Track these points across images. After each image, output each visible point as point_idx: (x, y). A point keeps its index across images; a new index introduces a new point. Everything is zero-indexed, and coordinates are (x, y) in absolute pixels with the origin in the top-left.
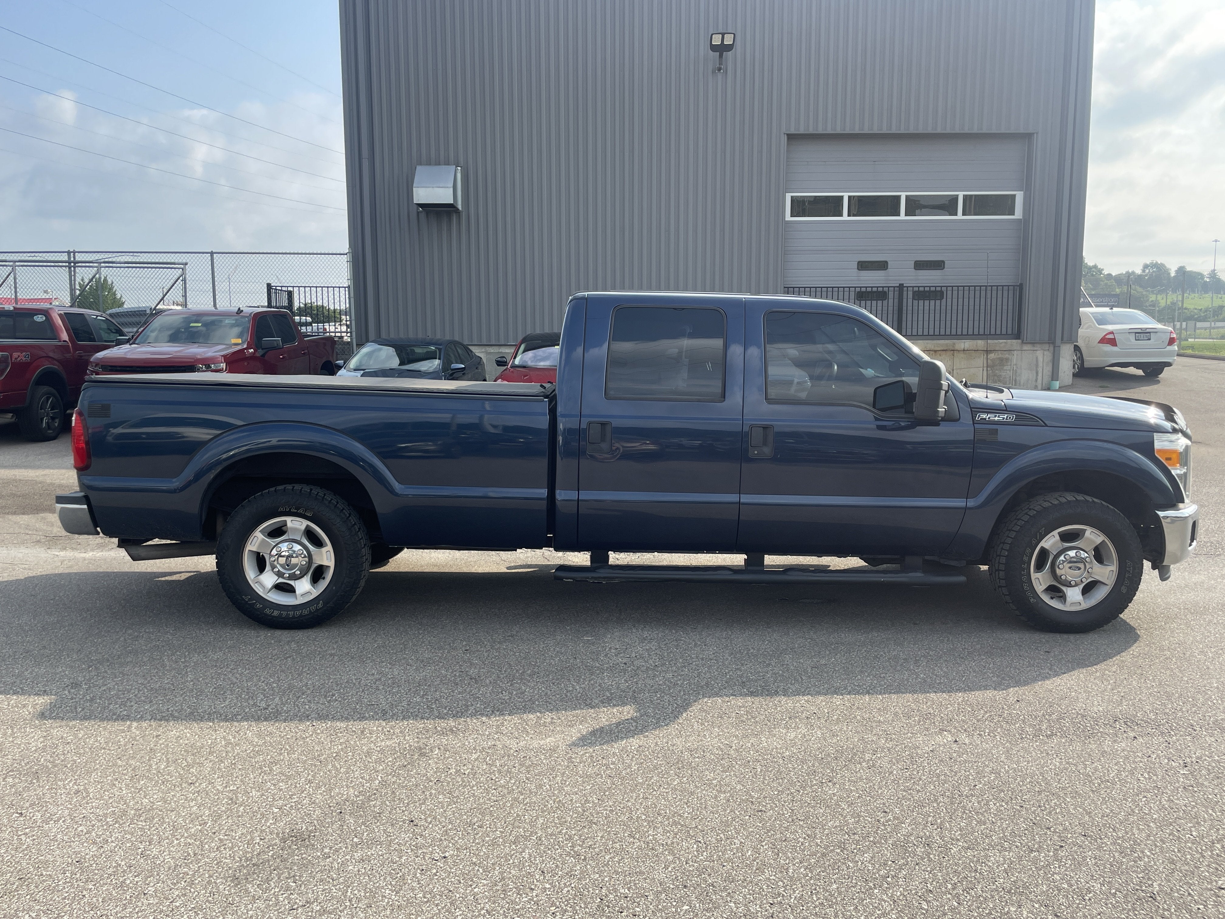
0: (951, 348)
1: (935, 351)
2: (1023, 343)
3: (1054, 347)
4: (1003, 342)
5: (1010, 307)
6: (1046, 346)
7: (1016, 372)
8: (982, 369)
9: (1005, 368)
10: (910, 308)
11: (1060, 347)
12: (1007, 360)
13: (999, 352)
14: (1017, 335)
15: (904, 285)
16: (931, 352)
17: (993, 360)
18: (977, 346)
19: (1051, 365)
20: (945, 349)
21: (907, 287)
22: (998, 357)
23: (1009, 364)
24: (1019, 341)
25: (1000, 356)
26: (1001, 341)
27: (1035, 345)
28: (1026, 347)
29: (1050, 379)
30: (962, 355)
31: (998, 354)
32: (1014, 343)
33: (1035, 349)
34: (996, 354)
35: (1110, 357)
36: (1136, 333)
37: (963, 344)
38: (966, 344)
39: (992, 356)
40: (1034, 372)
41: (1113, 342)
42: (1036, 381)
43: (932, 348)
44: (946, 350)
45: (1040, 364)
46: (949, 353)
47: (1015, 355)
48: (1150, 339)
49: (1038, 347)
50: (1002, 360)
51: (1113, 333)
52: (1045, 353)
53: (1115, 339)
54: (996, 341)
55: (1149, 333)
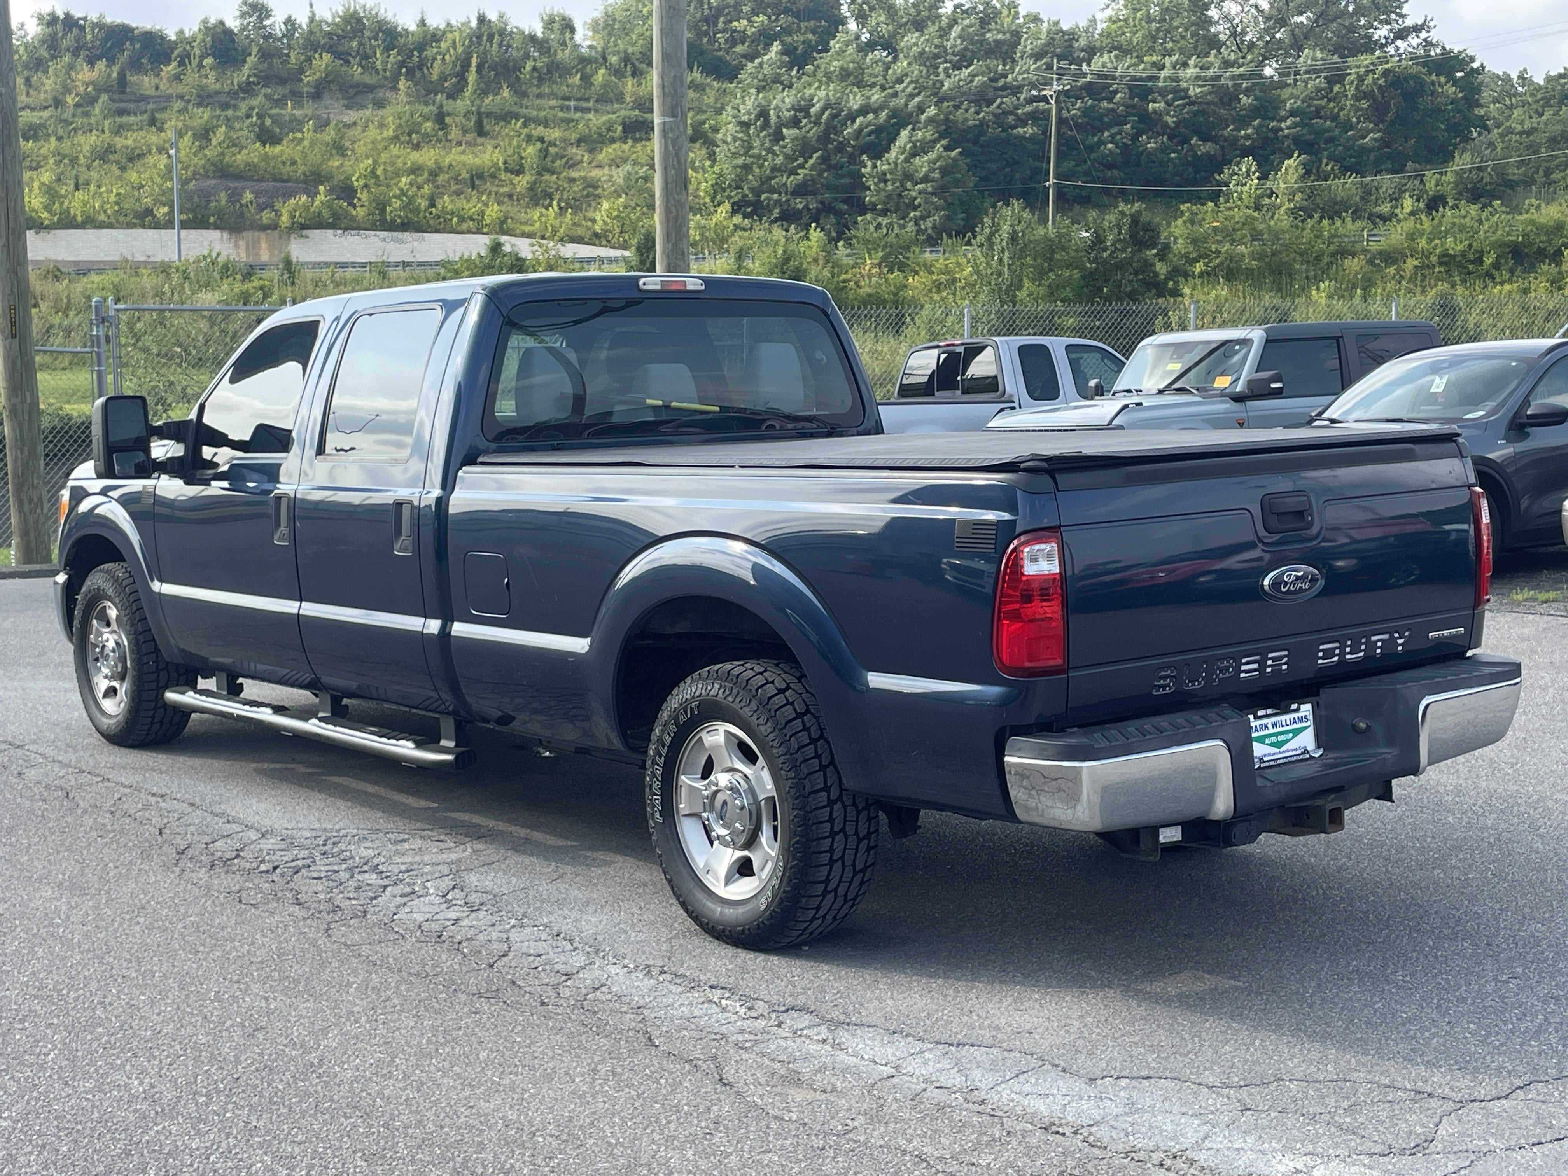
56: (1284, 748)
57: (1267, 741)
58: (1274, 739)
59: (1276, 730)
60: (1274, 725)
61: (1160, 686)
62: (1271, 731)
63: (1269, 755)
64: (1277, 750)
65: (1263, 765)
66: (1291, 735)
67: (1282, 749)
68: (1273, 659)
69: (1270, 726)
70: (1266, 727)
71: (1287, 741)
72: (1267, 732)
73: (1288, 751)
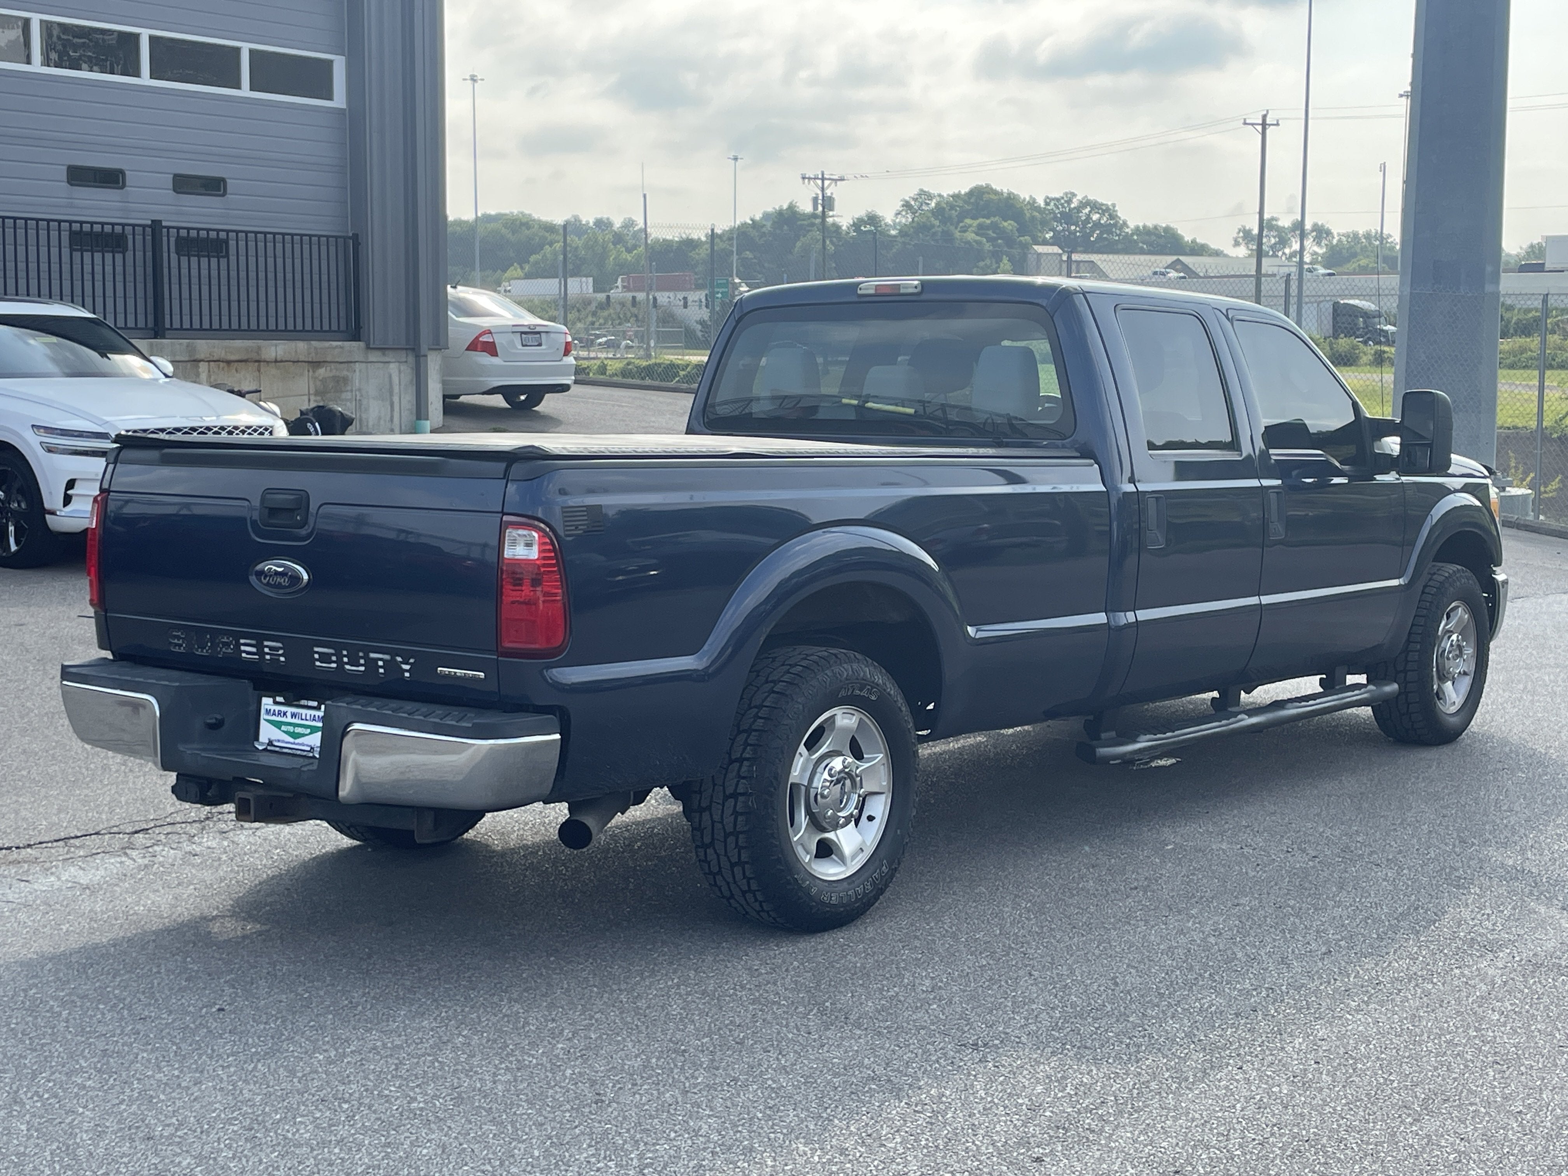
0: (254, 356)
1: (229, 362)
2: (368, 347)
3: (416, 356)
4: (337, 347)
5: (333, 278)
6: (402, 356)
7: (361, 405)
8: (306, 398)
9: (344, 396)
10: (175, 272)
11: (426, 356)
12: (345, 380)
13: (333, 365)
14: (355, 335)
15: (164, 224)
16: (222, 364)
17: (324, 381)
18: (296, 351)
19: (412, 390)
20: (245, 358)
21: (168, 228)
22: (331, 375)
23: (349, 388)
24: (362, 344)
25: (334, 373)
26: (335, 344)
27: (387, 352)
28: (373, 356)
29: (415, 418)
30: (273, 371)
31: (331, 370)
32: (354, 347)
33: (387, 359)
34: (328, 368)
35: (489, 376)
36: (522, 333)
37: (273, 348)
38: (275, 349)
39: (322, 372)
40: (388, 403)
41: (491, 349)
42: (392, 420)
43: (223, 355)
44: (246, 361)
45: (396, 389)
46: (253, 366)
47: (357, 371)
48: (540, 345)
49: (390, 356)
50: (338, 382)
51: (491, 333)
52: (402, 368)
53: (493, 343)
54: (327, 344)
55: (539, 333)
56: (298, 741)
57: (283, 728)
58: (291, 729)
59: (294, 721)
60: (293, 715)
61: (176, 645)
62: (289, 719)
63: (283, 742)
64: (292, 740)
65: (269, 748)
66: (309, 731)
67: (297, 741)
68: (271, 648)
69: (289, 714)
70: (285, 714)
71: (304, 735)
72: (284, 719)
73: (303, 744)
